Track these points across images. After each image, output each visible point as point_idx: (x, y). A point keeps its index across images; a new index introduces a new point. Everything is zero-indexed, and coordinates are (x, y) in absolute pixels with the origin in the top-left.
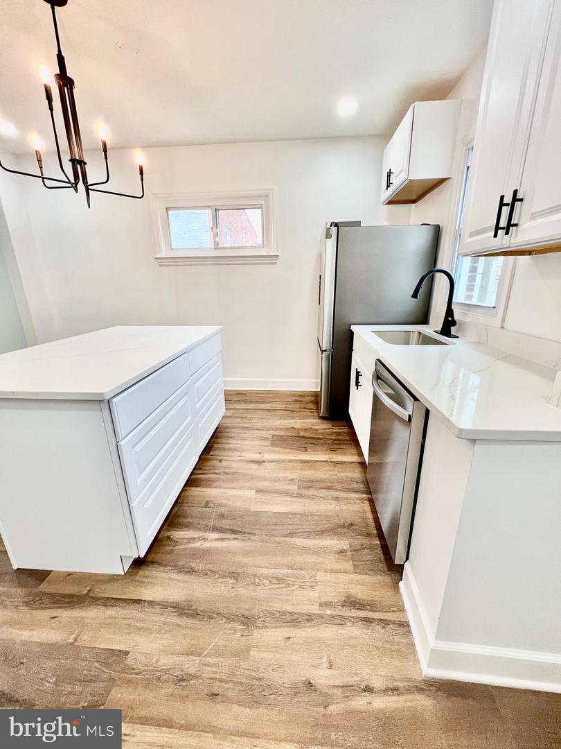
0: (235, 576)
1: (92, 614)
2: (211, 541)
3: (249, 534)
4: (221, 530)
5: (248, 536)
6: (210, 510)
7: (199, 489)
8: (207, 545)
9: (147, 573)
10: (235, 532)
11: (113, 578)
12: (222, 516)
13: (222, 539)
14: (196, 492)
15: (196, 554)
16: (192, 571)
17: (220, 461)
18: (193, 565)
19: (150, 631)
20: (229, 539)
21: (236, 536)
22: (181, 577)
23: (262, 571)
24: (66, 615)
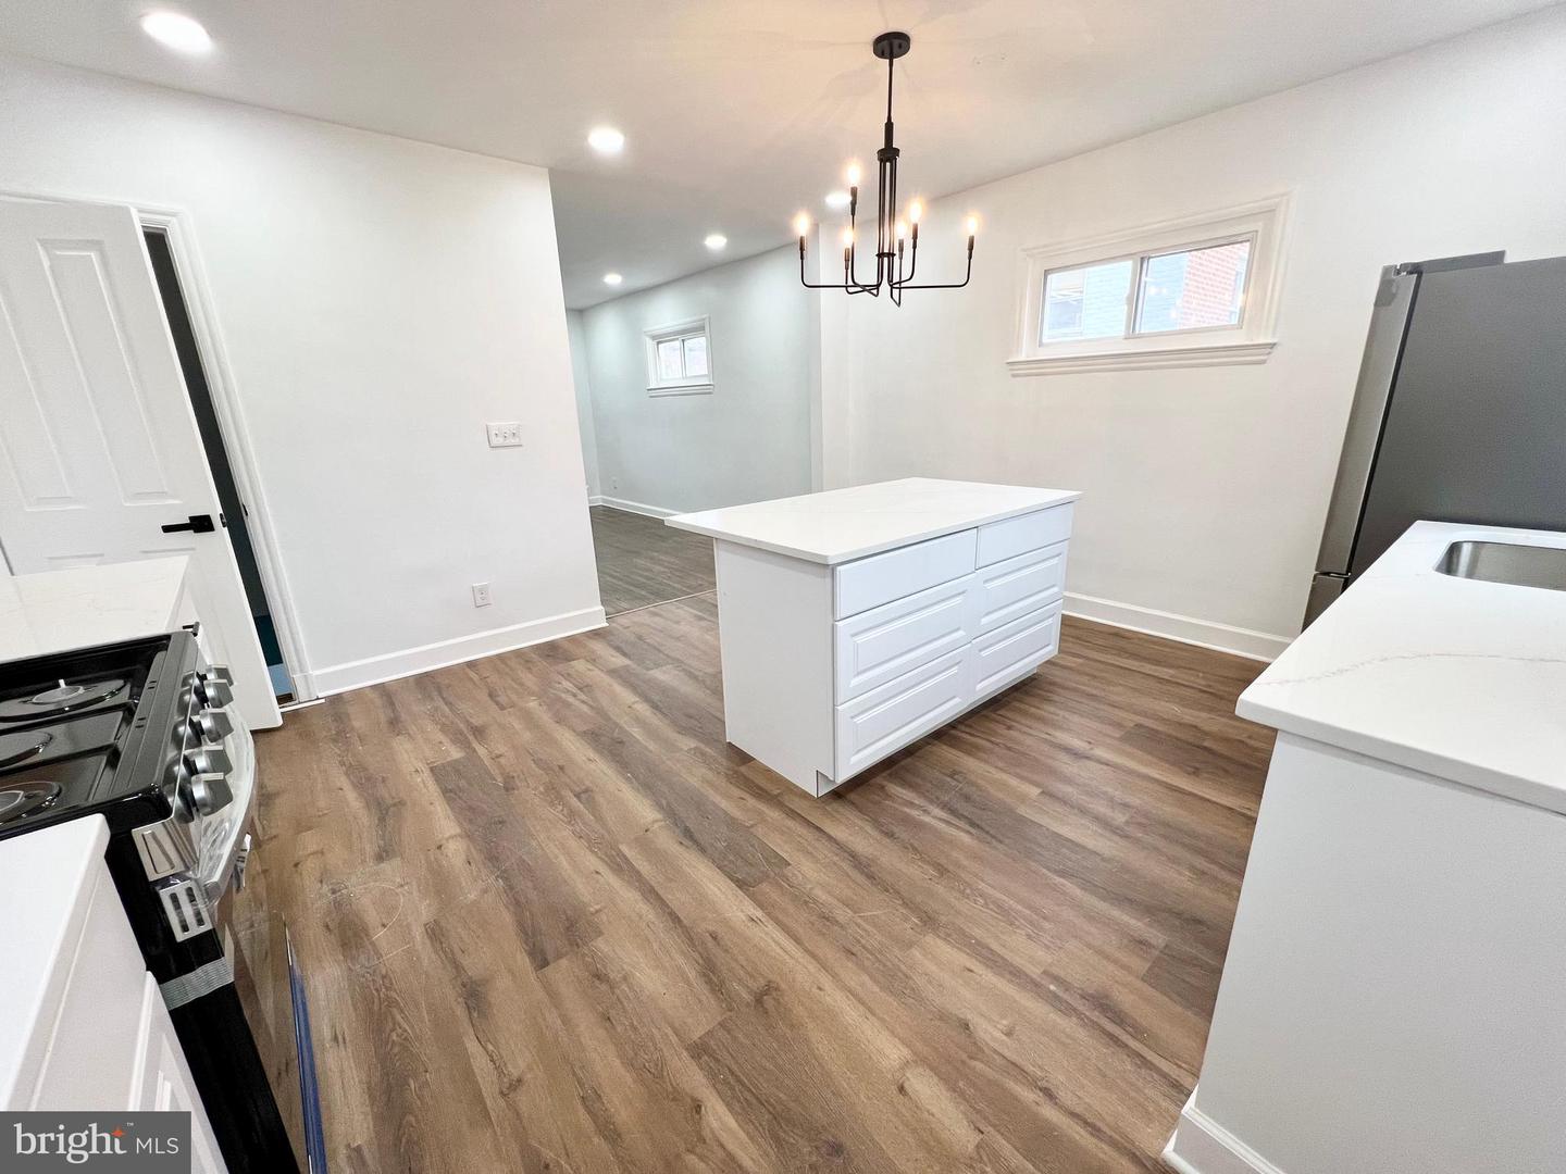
0: (942, 871)
1: (774, 814)
2: (933, 817)
3: (993, 837)
4: (953, 812)
5: (989, 839)
6: (954, 783)
7: (954, 752)
8: (927, 819)
9: (841, 809)
10: (973, 824)
11: (805, 795)
12: (967, 798)
13: (948, 823)
14: (946, 752)
15: (907, 821)
16: (890, 835)
17: (1009, 728)
18: (895, 830)
19: (817, 861)
20: (958, 828)
21: (972, 830)
22: (875, 833)
23: (982, 885)
24: (751, 802)
